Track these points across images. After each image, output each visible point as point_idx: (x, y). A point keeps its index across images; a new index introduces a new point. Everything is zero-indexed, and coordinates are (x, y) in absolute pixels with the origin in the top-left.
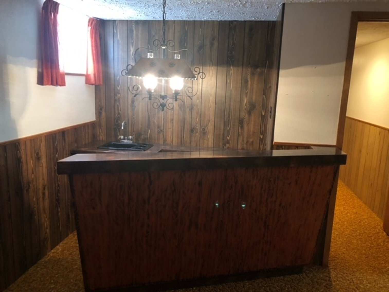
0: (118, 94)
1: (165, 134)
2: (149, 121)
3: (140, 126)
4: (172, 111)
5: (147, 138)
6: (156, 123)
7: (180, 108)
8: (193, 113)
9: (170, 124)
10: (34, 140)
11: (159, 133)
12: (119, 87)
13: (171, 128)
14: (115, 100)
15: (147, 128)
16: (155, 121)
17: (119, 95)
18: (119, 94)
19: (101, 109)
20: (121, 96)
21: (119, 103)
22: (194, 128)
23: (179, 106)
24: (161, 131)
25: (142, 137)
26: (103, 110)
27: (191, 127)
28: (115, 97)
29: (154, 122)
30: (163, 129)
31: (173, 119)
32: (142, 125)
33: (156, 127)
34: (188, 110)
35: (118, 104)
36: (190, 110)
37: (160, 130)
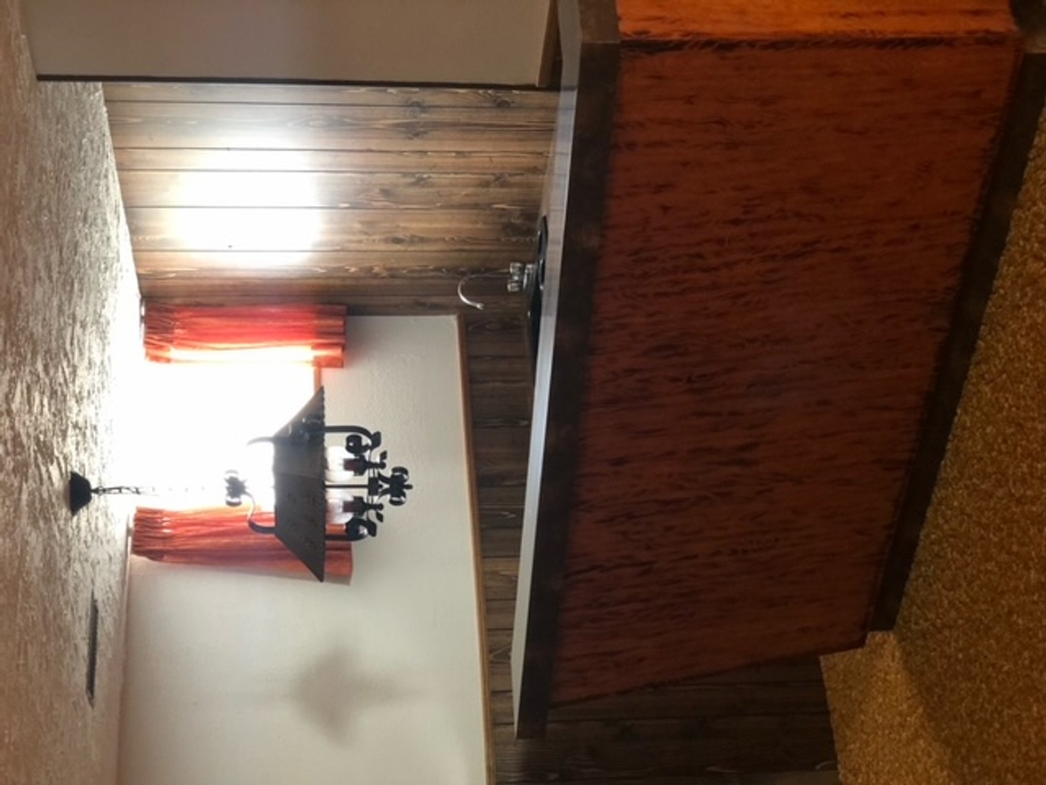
0: (374, 271)
1: (509, 171)
2: (462, 206)
3: (480, 226)
4: (430, 154)
5: (522, 210)
6: (469, 190)
7: (417, 135)
8: (438, 103)
9: (476, 159)
10: (487, 600)
11: (504, 184)
12: (348, 270)
13: (490, 157)
14: (392, 277)
15: (488, 212)
16: (463, 193)
17: (376, 270)
18: (372, 268)
19: (423, 304)
20: (378, 266)
21: (404, 269)
22: (495, 101)
23: (411, 139)
24: (498, 179)
25: (518, 222)
26: (422, 300)
27: (491, 107)
28: (384, 278)
29: (467, 195)
30: (493, 174)
31: (458, 153)
32: (476, 222)
33: (484, 190)
34: (423, 115)
35: (405, 271)
36: (423, 112)
37: (497, 183)
